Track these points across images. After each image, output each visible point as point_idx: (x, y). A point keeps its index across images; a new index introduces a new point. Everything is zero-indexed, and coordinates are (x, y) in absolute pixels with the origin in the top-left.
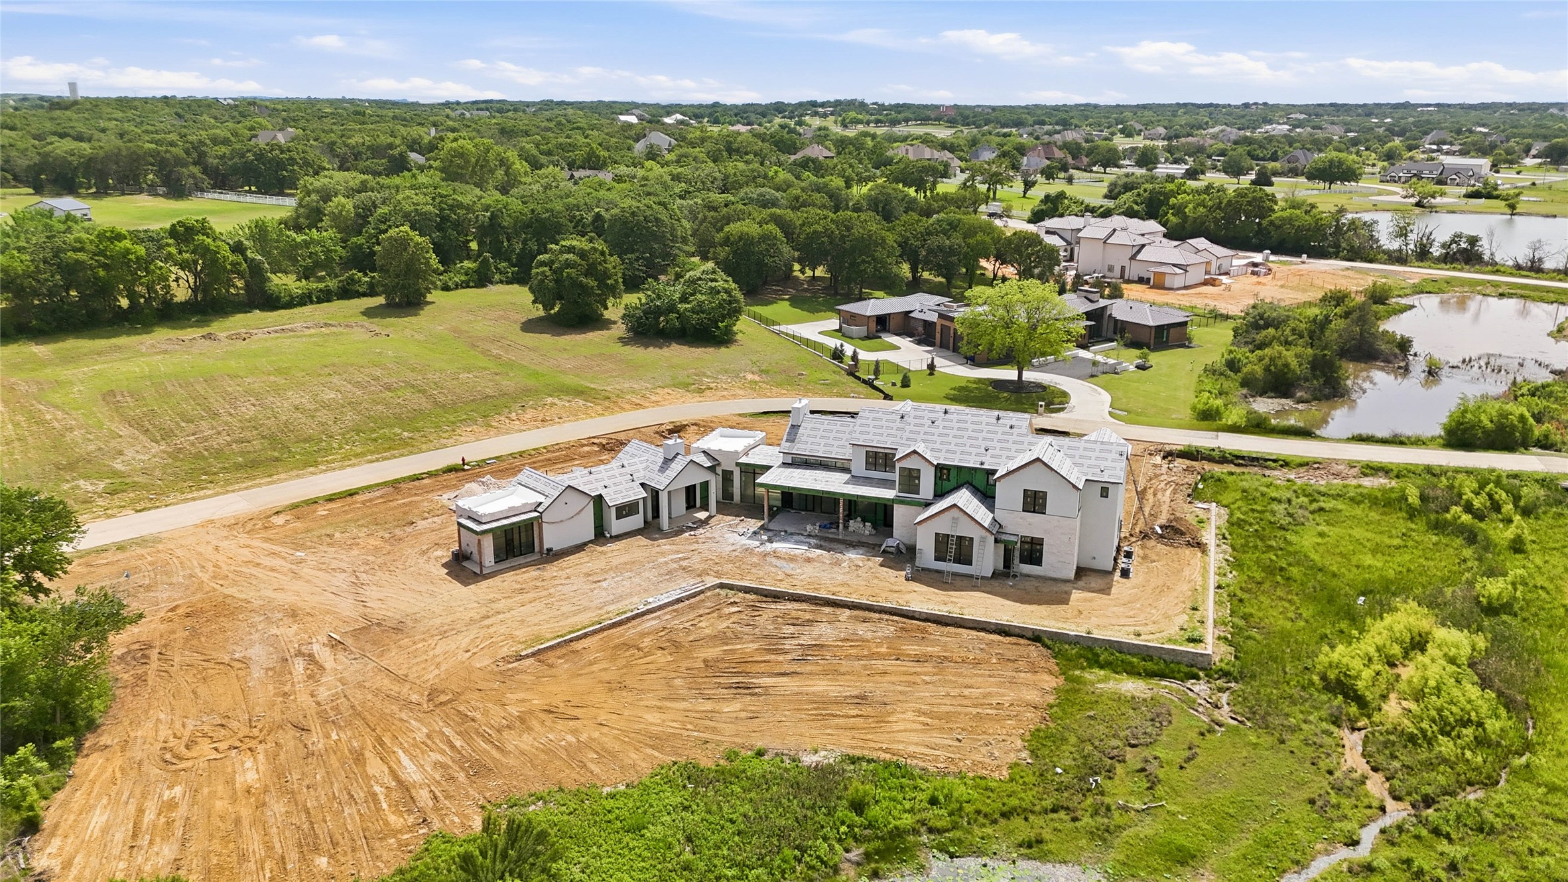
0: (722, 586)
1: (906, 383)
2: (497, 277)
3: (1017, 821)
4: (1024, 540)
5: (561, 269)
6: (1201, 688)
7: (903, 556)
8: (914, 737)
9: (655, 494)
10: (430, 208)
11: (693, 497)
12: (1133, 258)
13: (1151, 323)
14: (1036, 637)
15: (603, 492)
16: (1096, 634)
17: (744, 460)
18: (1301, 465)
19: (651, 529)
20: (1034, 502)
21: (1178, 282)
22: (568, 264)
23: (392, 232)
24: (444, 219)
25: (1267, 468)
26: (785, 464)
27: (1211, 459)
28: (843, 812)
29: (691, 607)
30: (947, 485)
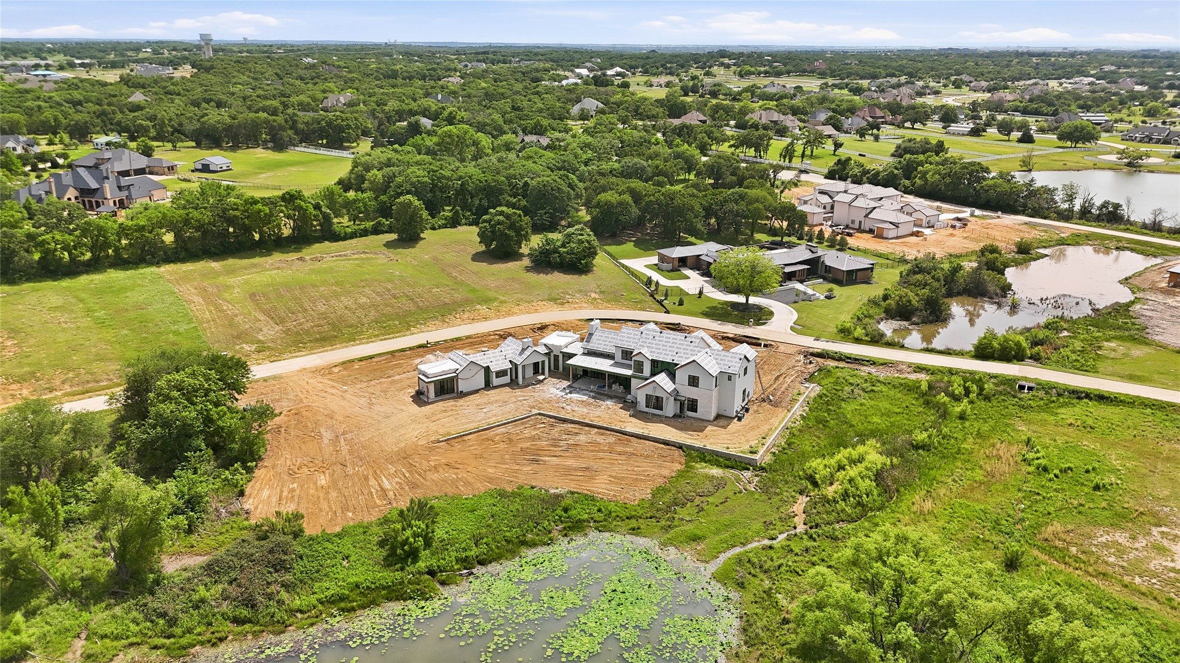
0: (540, 414)
1: (681, 303)
2: (464, 221)
3: (633, 521)
4: (689, 400)
5: (495, 225)
6: (748, 474)
7: (630, 406)
8: (603, 486)
9: (516, 366)
10: (426, 179)
11: (537, 368)
12: (866, 216)
13: (844, 269)
14: (680, 447)
15: (489, 364)
16: (709, 447)
17: (565, 350)
18: (882, 364)
19: (513, 384)
20: (693, 381)
21: (892, 234)
22: (499, 223)
23: (402, 199)
24: (435, 186)
25: (863, 365)
26: (584, 354)
27: (833, 358)
28: (559, 512)
29: (522, 424)
30: (657, 370)
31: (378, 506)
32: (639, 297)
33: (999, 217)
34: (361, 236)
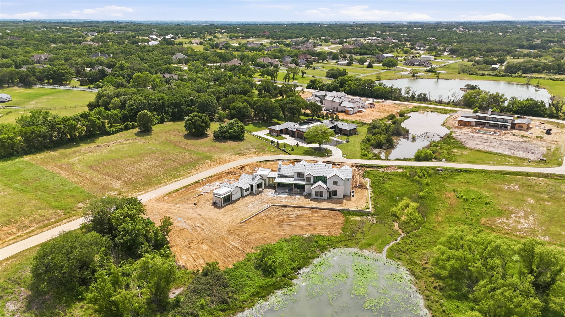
0: (273, 205)
1: (293, 150)
2: (166, 120)
3: (343, 242)
4: (333, 191)
5: (195, 122)
6: (370, 217)
7: (309, 196)
8: (322, 231)
9: (252, 186)
11: (259, 186)
12: (340, 105)
13: (348, 129)
14: (339, 210)
15: (242, 186)
16: (350, 209)
17: (268, 176)
18: (385, 167)
19: (252, 194)
20: (335, 183)
21: (352, 112)
22: (197, 120)
23: (142, 112)
25: (378, 168)
26: (278, 177)
27: (366, 167)
28: (314, 243)
29: (269, 210)
30: (316, 180)
31: (240, 254)
32: (274, 149)
33: (383, 102)
34: (120, 131)
